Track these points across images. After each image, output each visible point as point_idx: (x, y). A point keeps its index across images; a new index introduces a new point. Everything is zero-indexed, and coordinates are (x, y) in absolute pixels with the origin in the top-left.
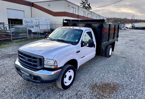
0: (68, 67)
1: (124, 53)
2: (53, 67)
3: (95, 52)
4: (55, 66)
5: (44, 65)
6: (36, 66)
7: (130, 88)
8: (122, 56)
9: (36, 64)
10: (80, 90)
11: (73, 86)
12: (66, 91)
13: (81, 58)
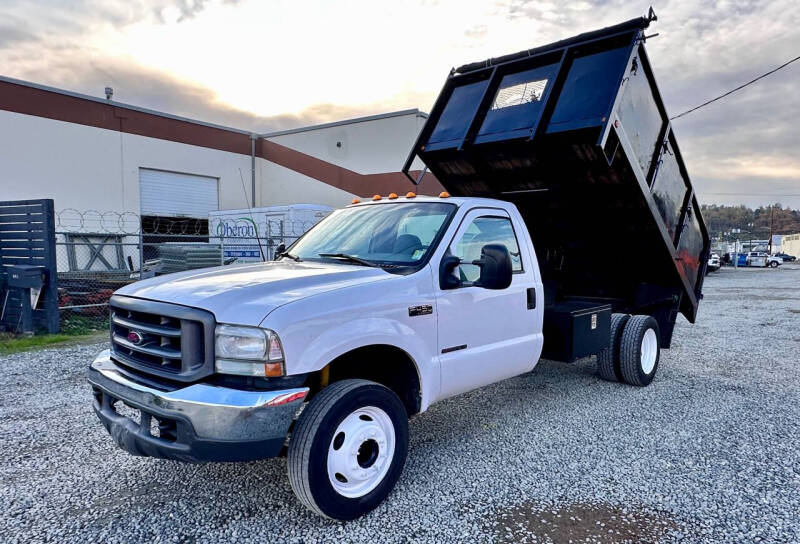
0: (356, 386)
1: (739, 368)
2: (259, 371)
3: (539, 337)
4: (271, 366)
5: (214, 358)
6: (176, 365)
7: (741, 536)
8: (727, 381)
9: (177, 355)
10: (421, 531)
11: (391, 509)
12: (340, 529)
13: (444, 351)
